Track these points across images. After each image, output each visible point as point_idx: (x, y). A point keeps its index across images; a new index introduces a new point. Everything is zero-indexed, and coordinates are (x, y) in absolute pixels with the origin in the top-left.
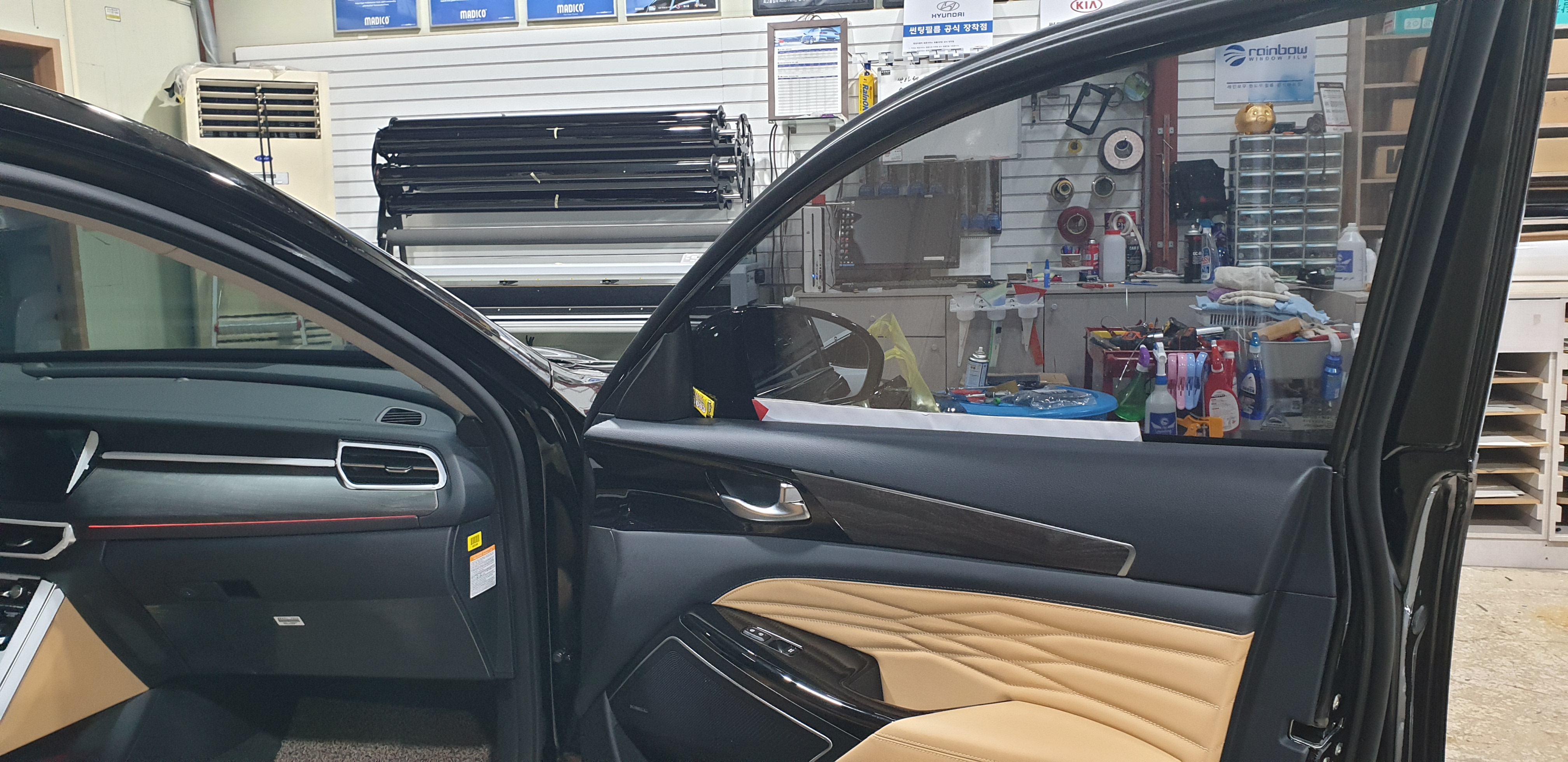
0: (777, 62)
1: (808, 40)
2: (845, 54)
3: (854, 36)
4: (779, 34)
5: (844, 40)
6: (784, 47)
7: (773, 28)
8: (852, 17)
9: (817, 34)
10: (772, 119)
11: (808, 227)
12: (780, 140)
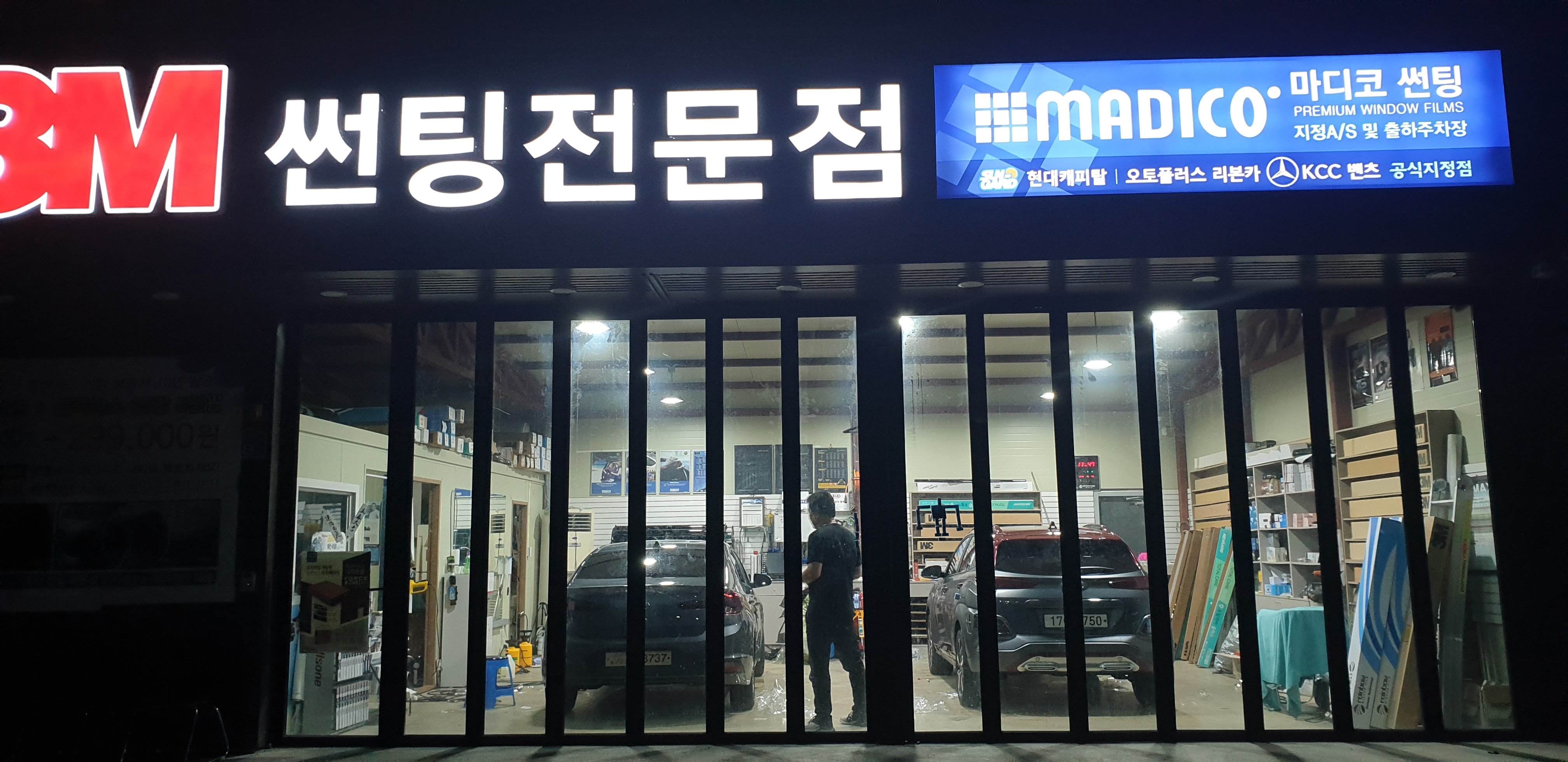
0: (742, 509)
1: (752, 503)
2: (764, 507)
3: (767, 502)
4: (743, 501)
5: (763, 503)
6: (744, 505)
7: (741, 499)
8: (765, 496)
9: (755, 501)
10: (741, 526)
11: (752, 561)
12: (742, 533)
